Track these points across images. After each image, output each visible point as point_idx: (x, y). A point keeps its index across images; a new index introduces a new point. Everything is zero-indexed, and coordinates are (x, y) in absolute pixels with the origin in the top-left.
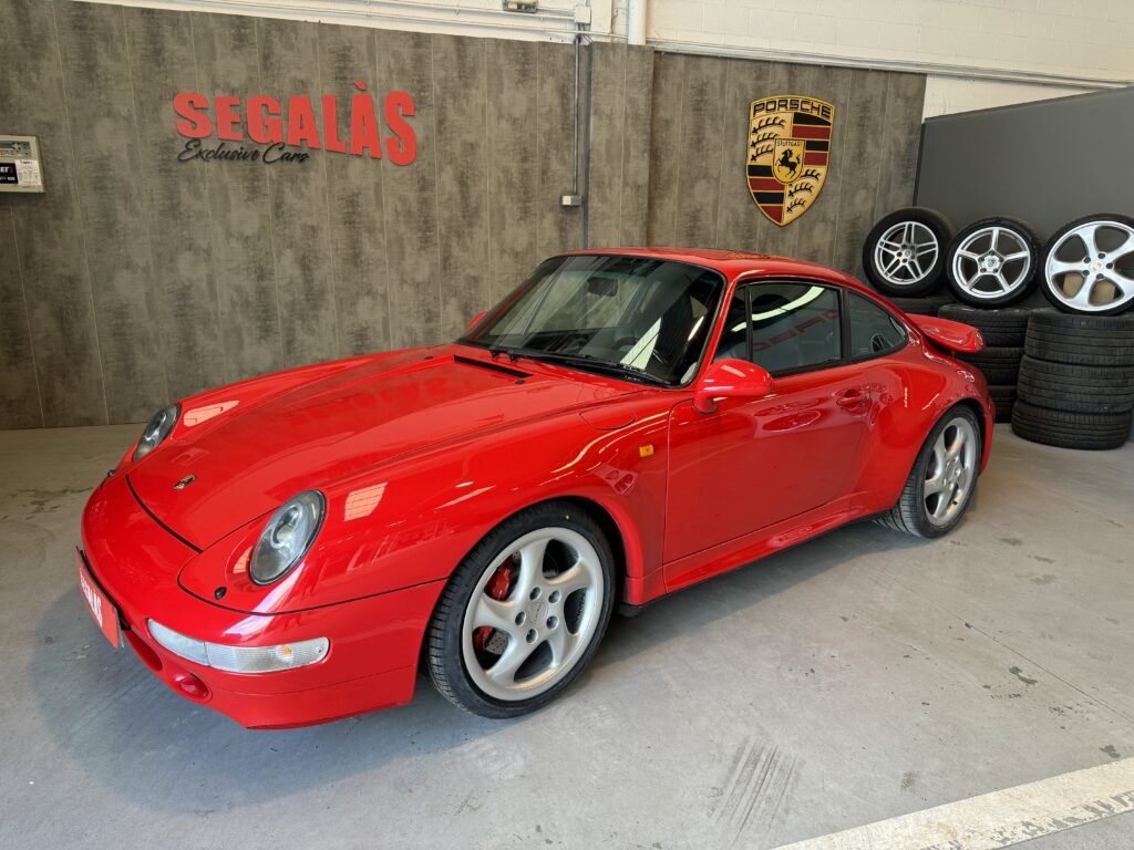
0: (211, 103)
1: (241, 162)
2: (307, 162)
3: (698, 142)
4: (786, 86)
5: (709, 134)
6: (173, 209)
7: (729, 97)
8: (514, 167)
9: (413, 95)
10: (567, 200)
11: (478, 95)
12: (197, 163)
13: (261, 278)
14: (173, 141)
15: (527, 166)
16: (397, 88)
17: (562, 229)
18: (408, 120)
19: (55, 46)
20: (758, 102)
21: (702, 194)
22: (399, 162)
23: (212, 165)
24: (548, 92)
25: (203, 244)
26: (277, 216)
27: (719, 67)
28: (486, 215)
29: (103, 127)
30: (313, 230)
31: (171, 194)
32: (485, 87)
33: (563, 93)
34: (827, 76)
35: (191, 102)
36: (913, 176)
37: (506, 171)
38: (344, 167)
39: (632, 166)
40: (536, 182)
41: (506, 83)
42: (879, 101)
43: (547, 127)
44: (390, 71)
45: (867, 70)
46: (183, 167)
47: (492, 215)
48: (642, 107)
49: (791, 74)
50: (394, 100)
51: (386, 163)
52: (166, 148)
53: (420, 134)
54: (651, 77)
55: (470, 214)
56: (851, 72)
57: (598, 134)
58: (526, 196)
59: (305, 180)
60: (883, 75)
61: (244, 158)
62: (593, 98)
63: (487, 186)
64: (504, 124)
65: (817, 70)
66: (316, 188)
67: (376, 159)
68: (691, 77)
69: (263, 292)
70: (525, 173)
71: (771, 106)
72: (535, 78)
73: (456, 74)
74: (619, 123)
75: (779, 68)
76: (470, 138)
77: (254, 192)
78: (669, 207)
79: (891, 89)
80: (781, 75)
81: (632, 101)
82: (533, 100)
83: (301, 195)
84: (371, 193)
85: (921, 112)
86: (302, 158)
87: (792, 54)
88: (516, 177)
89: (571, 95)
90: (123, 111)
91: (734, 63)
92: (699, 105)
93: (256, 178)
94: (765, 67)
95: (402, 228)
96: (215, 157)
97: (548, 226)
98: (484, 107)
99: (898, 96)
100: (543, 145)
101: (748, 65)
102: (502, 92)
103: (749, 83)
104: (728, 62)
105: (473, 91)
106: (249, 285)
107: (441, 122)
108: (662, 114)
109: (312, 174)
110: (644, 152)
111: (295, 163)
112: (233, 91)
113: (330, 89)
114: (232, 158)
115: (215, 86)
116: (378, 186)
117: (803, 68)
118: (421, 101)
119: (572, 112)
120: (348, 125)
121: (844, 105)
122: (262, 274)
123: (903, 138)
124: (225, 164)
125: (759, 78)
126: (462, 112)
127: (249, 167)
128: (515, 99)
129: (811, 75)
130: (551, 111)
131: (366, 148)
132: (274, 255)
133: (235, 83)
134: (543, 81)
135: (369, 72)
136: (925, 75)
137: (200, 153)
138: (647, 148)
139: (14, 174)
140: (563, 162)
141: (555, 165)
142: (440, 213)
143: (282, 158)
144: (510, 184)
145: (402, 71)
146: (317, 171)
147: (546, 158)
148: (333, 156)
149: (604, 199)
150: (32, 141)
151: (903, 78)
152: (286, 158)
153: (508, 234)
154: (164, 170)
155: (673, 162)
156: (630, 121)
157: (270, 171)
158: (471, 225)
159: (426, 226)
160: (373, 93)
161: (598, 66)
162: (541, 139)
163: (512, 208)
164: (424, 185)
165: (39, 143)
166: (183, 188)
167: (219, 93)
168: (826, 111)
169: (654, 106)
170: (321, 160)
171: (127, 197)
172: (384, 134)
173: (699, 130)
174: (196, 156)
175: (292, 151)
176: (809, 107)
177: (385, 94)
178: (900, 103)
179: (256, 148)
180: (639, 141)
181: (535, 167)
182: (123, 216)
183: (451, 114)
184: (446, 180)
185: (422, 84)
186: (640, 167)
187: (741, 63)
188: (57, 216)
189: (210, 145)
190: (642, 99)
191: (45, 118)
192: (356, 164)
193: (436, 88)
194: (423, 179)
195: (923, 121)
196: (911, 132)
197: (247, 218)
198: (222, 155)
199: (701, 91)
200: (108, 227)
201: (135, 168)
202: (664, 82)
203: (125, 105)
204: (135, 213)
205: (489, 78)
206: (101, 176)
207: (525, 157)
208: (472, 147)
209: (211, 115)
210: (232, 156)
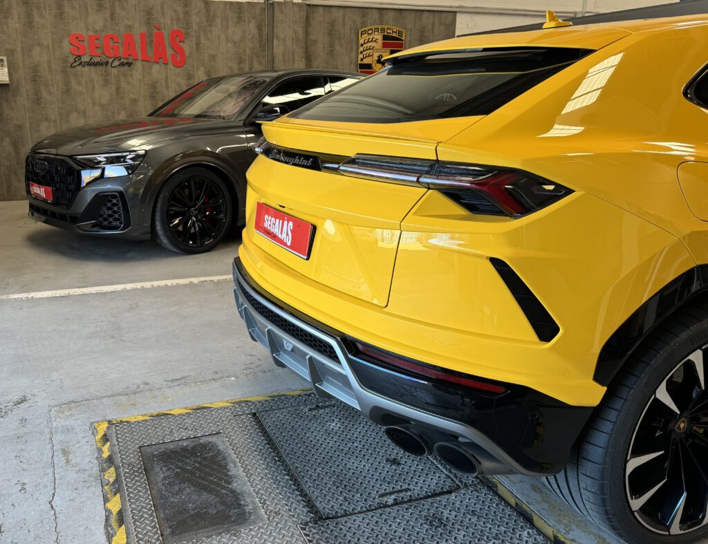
0: (86, 38)
1: (100, 67)
2: (132, 67)
3: (331, 52)
4: (378, 21)
5: (337, 47)
6: (68, 91)
7: (347, 27)
8: (235, 66)
9: (184, 31)
11: (216, 30)
12: (79, 68)
14: (68, 57)
15: (242, 66)
16: (176, 28)
18: (181, 44)
19: (15, 12)
20: (362, 30)
22: (177, 65)
23: (87, 69)
24: (252, 27)
25: (82, 108)
26: (117, 94)
27: (341, 11)
29: (36, 51)
30: (135, 101)
31: (67, 84)
32: (220, 27)
33: (260, 28)
34: (401, 15)
35: (77, 38)
37: (231, 68)
38: (150, 68)
41: (230, 23)
42: (430, 27)
43: (251, 45)
44: (172, 19)
45: (423, 10)
46: (73, 70)
48: (301, 34)
49: (381, 14)
50: (175, 34)
51: (170, 66)
52: (65, 61)
53: (187, 52)
54: (305, 19)
56: (413, 12)
57: (278, 49)
59: (131, 76)
60: (432, 13)
61: (102, 65)
62: (275, 31)
64: (230, 44)
65: (394, 11)
66: (136, 80)
67: (166, 64)
68: (327, 17)
71: (370, 32)
72: (245, 21)
73: (205, 20)
74: (289, 43)
75: (374, 11)
76: (212, 52)
77: (106, 82)
79: (437, 20)
80: (375, 15)
81: (295, 32)
82: (244, 32)
83: (129, 83)
84: (163, 82)
85: (454, 32)
86: (129, 64)
87: (381, 4)
89: (263, 28)
90: (45, 43)
91: (349, 9)
92: (331, 31)
93: (107, 75)
94: (366, 11)
96: (88, 65)
98: (219, 36)
99: (441, 24)
100: (250, 55)
101: (357, 10)
102: (228, 28)
103: (358, 20)
104: (347, 9)
105: (214, 28)
107: (198, 45)
108: (313, 37)
109: (134, 72)
110: (302, 58)
111: (126, 67)
112: (97, 31)
113: (143, 29)
114: (96, 65)
115: (88, 29)
116: (166, 78)
117: (387, 11)
118: (188, 34)
119: (264, 38)
120: (152, 47)
121: (411, 30)
124: (93, 68)
125: (363, 17)
126: (208, 39)
127: (104, 69)
128: (235, 32)
129: (391, 14)
130: (254, 37)
131: (160, 58)
132: (116, 114)
133: (97, 28)
134: (249, 22)
135: (162, 20)
136: (456, 12)
137: (81, 63)
138: (304, 56)
140: (261, 63)
141: (256, 65)
143: (120, 65)
145: (178, 19)
146: (137, 71)
147: (251, 63)
148: (145, 63)
150: (5, 58)
151: (443, 15)
152: (122, 64)
154: (64, 72)
155: (319, 63)
156: (294, 42)
157: (114, 71)
160: (164, 31)
161: (277, 13)
162: (248, 52)
165: (8, 60)
166: (73, 80)
167: (90, 33)
168: (400, 33)
169: (307, 33)
170: (139, 65)
171: (46, 85)
172: (169, 51)
173: (332, 45)
174: (79, 65)
175: (125, 61)
176: (391, 31)
177: (170, 31)
178: (442, 28)
179: (107, 59)
180: (299, 52)
182: (45, 95)
183: (203, 41)
185: (188, 25)
187: (353, 9)
188: (14, 95)
189: (86, 59)
190: (300, 30)
191: (10, 47)
192: (156, 68)
193: (195, 27)
194: (189, 74)
197: (103, 95)
198: (90, 64)
199: (332, 24)
200: (38, 100)
201: (50, 71)
202: (312, 20)
203: (46, 40)
204: (50, 93)
205: (222, 21)
206: (35, 75)
207: (241, 61)
208: (213, 57)
209: (86, 44)
210: (96, 64)
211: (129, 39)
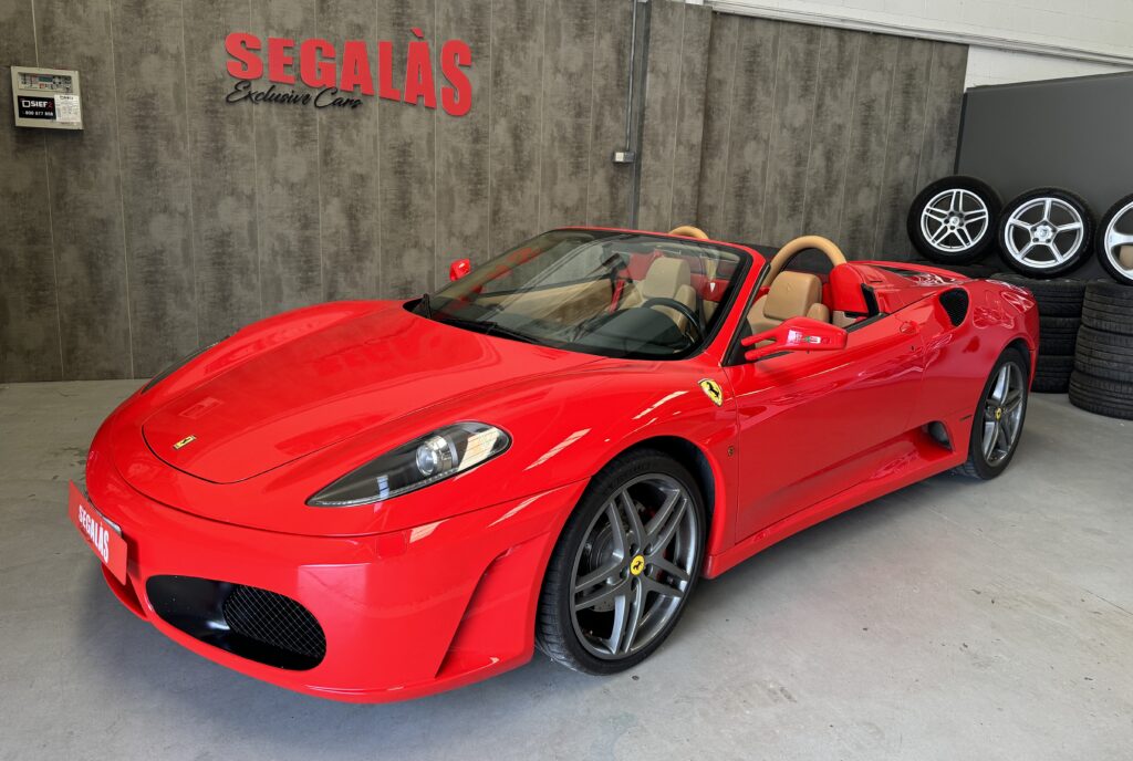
0: (264, 45)
1: (292, 106)
2: (359, 109)
3: (749, 104)
5: (760, 96)
6: (217, 152)
7: (781, 59)
8: (568, 121)
9: (471, 44)
10: (620, 157)
11: (536, 48)
12: (245, 105)
13: (305, 227)
14: (222, 81)
15: (581, 121)
16: (454, 37)
17: (613, 185)
18: (465, 71)
21: (752, 155)
22: (455, 111)
23: (261, 108)
24: (604, 48)
25: (247, 189)
26: (326, 163)
27: (772, 30)
28: (538, 170)
29: (150, 64)
30: (362, 180)
31: (216, 136)
32: (543, 41)
33: (620, 51)
34: (876, 43)
35: (243, 42)
36: (955, 143)
37: (559, 125)
38: (397, 115)
39: (686, 125)
40: (589, 138)
41: (564, 37)
42: (924, 68)
43: (602, 82)
44: (449, 20)
46: (231, 108)
47: (544, 170)
48: (698, 66)
49: (841, 39)
50: (451, 49)
51: (440, 112)
52: (214, 89)
53: (475, 86)
54: (707, 37)
55: (522, 167)
56: (897, 40)
57: (654, 91)
58: (578, 151)
59: (357, 127)
60: (928, 45)
61: (295, 101)
62: (650, 56)
63: (541, 139)
64: (560, 78)
65: (865, 36)
66: (368, 136)
67: (431, 108)
68: (745, 38)
69: (306, 242)
70: (579, 128)
72: (592, 34)
73: (514, 26)
74: (675, 82)
75: (829, 33)
76: (525, 91)
77: (303, 137)
78: (719, 166)
79: (935, 58)
80: (831, 40)
81: (688, 60)
82: (589, 55)
83: (351, 142)
84: (424, 143)
85: (963, 82)
86: (354, 104)
87: (843, 20)
88: (569, 132)
89: (627, 52)
90: (172, 48)
91: (786, 26)
92: (752, 67)
93: (306, 123)
94: (814, 30)
95: (454, 180)
96: (264, 99)
97: (599, 182)
98: (540, 60)
99: (941, 65)
100: (598, 100)
101: (800, 28)
102: (559, 46)
103: (801, 46)
104: (781, 25)
105: (531, 43)
106: (292, 234)
107: (497, 74)
108: (717, 74)
109: (364, 121)
110: (699, 110)
111: (347, 110)
112: (288, 32)
113: (387, 36)
115: (268, 26)
116: (430, 136)
117: (853, 34)
118: (478, 51)
119: (628, 69)
120: (403, 72)
121: (891, 73)
122: (307, 223)
123: (946, 107)
124: (274, 107)
125: (810, 41)
126: (518, 64)
127: (299, 111)
128: (572, 54)
129: (859, 41)
130: (607, 66)
131: (420, 95)
132: (321, 203)
133: (290, 25)
134: (600, 37)
135: (427, 19)
136: (967, 45)
137: (250, 95)
138: (702, 107)
139: (53, 110)
140: (617, 118)
141: (608, 122)
142: (492, 167)
143: (334, 104)
144: (563, 139)
145: (461, 20)
146: (369, 118)
147: (600, 115)
148: (387, 103)
149: (657, 157)
150: (74, 75)
151: (947, 48)
152: (338, 103)
153: (559, 188)
154: (211, 111)
155: (725, 124)
156: (685, 80)
157: (320, 116)
158: (522, 178)
159: (478, 178)
160: (430, 41)
161: (657, 24)
162: (596, 95)
163: (564, 163)
164: (478, 137)
165: (81, 78)
166: (229, 131)
167: (273, 35)
169: (709, 66)
170: (374, 107)
171: (169, 138)
172: (440, 84)
173: (750, 91)
174: (245, 98)
175: (345, 97)
178: (944, 72)
179: (308, 92)
180: (693, 100)
181: (589, 122)
182: (164, 158)
183: (508, 66)
184: (500, 133)
185: (480, 34)
186: (694, 128)
187: (793, 27)
188: (94, 156)
189: (260, 87)
190: (698, 59)
191: (87, 51)
192: (409, 114)
193: (494, 38)
194: (477, 130)
195: (965, 90)
196: (953, 101)
197: (295, 163)
198: (269, 98)
199: (754, 52)
200: (148, 167)
201: (180, 107)
202: (718, 42)
203: (174, 42)
204: (177, 155)
205: (547, 31)
206: (144, 114)
207: (580, 112)
208: (527, 101)
209: (263, 56)
210: (282, 100)
211: (356, 53)
